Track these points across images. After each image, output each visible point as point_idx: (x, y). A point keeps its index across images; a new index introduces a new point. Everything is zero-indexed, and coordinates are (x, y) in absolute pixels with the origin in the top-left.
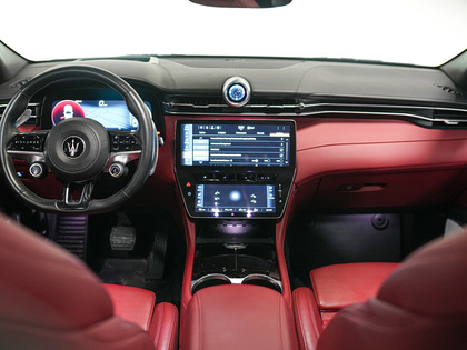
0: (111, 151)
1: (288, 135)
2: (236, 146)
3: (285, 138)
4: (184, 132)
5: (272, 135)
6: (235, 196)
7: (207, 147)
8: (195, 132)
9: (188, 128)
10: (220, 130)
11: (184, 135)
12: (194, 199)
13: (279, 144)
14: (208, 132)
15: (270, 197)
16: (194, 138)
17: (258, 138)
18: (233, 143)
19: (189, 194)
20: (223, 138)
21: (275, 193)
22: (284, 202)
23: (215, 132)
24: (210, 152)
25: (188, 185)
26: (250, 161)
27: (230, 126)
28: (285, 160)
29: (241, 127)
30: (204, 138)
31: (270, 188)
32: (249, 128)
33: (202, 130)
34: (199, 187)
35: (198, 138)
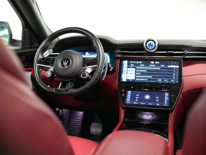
0: (84, 66)
1: (178, 67)
2: (149, 72)
3: (176, 68)
4: (123, 64)
5: (169, 66)
6: (147, 97)
7: (134, 72)
8: (129, 64)
9: (125, 63)
10: (141, 64)
11: (123, 66)
12: (125, 97)
13: (173, 72)
14: (135, 64)
15: (166, 99)
16: (128, 67)
17: (161, 68)
18: (148, 71)
19: (123, 95)
20: (143, 68)
21: (170, 97)
22: (174, 102)
23: (139, 65)
24: (136, 75)
25: (123, 90)
26: (157, 80)
27: (147, 62)
28: (176, 80)
29: (152, 62)
30: (133, 67)
31: (167, 94)
32: (156, 63)
33: (132, 64)
34: (129, 92)
35: (130, 67)
